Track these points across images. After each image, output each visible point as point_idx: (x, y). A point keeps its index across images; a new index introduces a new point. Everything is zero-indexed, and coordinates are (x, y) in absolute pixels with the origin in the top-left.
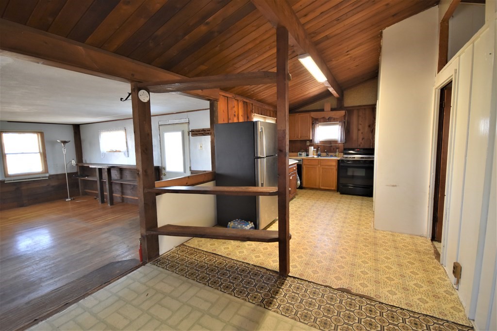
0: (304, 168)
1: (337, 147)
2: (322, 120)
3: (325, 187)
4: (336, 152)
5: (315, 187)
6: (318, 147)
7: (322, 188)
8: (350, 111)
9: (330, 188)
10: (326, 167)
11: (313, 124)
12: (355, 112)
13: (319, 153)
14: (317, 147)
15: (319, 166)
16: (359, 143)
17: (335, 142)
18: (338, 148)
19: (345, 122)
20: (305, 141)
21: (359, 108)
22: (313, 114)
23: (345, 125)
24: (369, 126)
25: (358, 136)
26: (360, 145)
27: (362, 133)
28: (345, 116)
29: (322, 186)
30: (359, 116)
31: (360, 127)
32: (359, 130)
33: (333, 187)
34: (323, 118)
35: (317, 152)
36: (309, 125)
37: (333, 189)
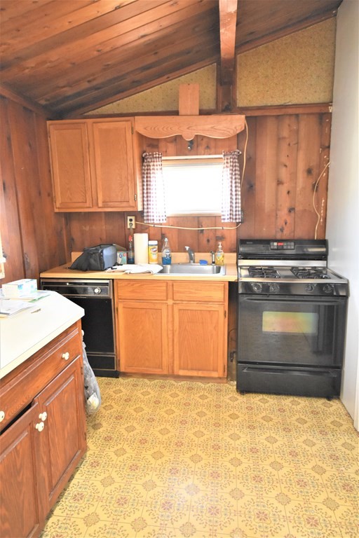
0: (120, 310)
1: (219, 234)
2: (171, 147)
3: (192, 369)
4: (214, 250)
5: (158, 371)
6: (163, 236)
7: (182, 373)
8: (256, 120)
9: (205, 374)
10: (194, 306)
11: (143, 159)
12: (271, 126)
13: (166, 253)
14: (160, 237)
15: (170, 302)
16: (280, 223)
17: (215, 219)
18: (222, 238)
19: (240, 157)
20: (123, 215)
21: (283, 113)
22: (144, 126)
23: (241, 167)
24: (309, 171)
25: (277, 200)
26: (282, 230)
27: (288, 192)
28: (240, 136)
29: (180, 368)
30: (280, 139)
31: (284, 174)
32: (279, 183)
33: (215, 370)
34: (177, 139)
35: (160, 250)
36: (131, 162)
37: (215, 375)
